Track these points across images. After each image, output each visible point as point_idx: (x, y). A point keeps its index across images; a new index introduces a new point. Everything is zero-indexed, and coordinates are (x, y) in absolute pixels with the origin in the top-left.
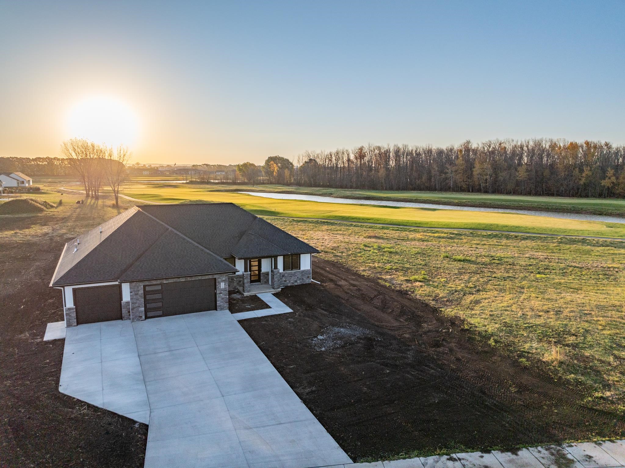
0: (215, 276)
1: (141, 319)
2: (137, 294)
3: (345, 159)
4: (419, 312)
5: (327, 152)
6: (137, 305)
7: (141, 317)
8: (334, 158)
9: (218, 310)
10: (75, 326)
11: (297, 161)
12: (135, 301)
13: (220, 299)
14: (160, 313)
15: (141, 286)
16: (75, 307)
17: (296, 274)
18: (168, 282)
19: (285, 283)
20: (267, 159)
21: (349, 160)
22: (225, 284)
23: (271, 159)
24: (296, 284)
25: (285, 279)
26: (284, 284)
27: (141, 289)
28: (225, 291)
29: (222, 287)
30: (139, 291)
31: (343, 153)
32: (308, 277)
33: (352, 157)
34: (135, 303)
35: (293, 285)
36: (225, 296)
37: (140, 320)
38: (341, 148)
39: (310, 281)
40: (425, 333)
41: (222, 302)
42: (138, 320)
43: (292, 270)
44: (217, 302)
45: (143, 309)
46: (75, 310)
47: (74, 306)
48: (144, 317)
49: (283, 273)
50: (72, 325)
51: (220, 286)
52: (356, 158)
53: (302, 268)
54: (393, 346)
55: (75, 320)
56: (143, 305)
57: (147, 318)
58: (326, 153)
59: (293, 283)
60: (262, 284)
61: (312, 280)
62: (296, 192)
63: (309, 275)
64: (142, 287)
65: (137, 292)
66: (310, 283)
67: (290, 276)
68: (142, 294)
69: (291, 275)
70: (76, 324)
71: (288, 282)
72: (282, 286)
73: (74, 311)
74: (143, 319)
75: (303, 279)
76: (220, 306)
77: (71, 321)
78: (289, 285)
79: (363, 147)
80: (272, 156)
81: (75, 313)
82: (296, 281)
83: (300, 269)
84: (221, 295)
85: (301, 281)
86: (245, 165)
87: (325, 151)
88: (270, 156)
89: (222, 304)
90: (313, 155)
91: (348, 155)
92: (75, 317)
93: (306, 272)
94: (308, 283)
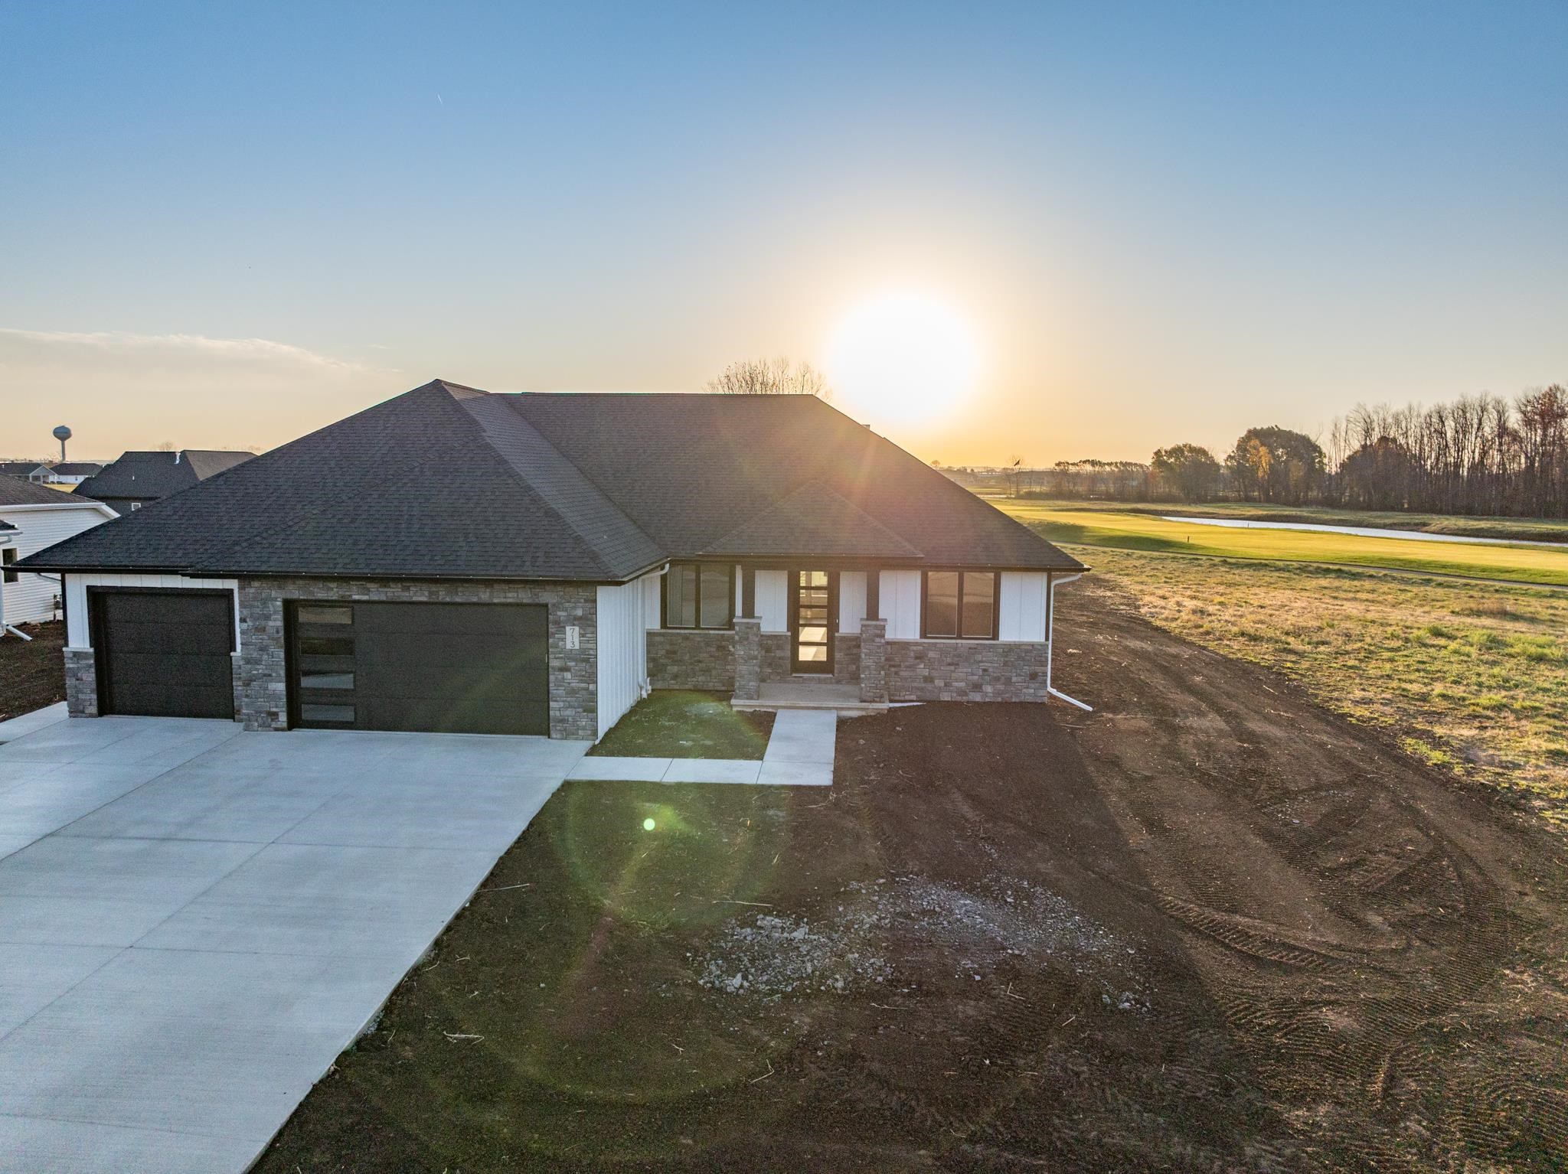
0: (548, 597)
1: (274, 725)
2: (263, 630)
3: (1489, 429)
4: (1532, 899)
5: (1427, 406)
6: (261, 669)
7: (274, 716)
8: (1450, 427)
9: (553, 735)
10: (91, 716)
11: (1331, 437)
12: (255, 655)
13: (561, 692)
14: (348, 715)
15: (275, 599)
16: (92, 650)
17: (979, 657)
18: (365, 598)
19: (929, 686)
20: (1243, 435)
21: (1503, 430)
22: (582, 635)
23: (1253, 434)
24: (977, 697)
25: (926, 672)
26: (922, 689)
27: (276, 612)
28: (583, 660)
29: (569, 646)
30: (267, 617)
31: (1483, 409)
32: (1033, 676)
33: (1514, 420)
34: (258, 662)
35: (965, 698)
36: (582, 681)
37: (270, 726)
38: (1474, 396)
39: (1041, 693)
40: (1493, 1033)
41: (571, 706)
42: (265, 726)
43: (960, 637)
44: (552, 704)
45: (280, 687)
46: (92, 661)
47: (91, 646)
48: (283, 718)
49: (916, 644)
50: (83, 712)
51: (563, 640)
52: (1528, 422)
53: (1009, 634)
54: (1178, 1070)
55: (94, 696)
56: (282, 673)
57: (294, 722)
58: (1424, 412)
59: (962, 692)
60: (838, 682)
61: (1054, 691)
62: (1308, 517)
63: (1039, 669)
64: (279, 603)
65: (263, 623)
66: (1043, 704)
67: (949, 660)
68: (278, 632)
69: (957, 659)
70: (94, 710)
71: (939, 683)
72: (913, 697)
73: (90, 666)
74: (278, 725)
75: (1008, 681)
76: (563, 721)
77: (80, 696)
78: (946, 697)
79: (1557, 388)
80: (1259, 428)
81: (93, 670)
82: (977, 687)
83: (995, 636)
84: (568, 675)
85: (1001, 687)
86: (1177, 451)
87: (1420, 405)
88: (1252, 428)
89: (569, 712)
90: (1381, 416)
91: (1501, 414)
92: (94, 686)
93: (1027, 651)
94: (1030, 699)
